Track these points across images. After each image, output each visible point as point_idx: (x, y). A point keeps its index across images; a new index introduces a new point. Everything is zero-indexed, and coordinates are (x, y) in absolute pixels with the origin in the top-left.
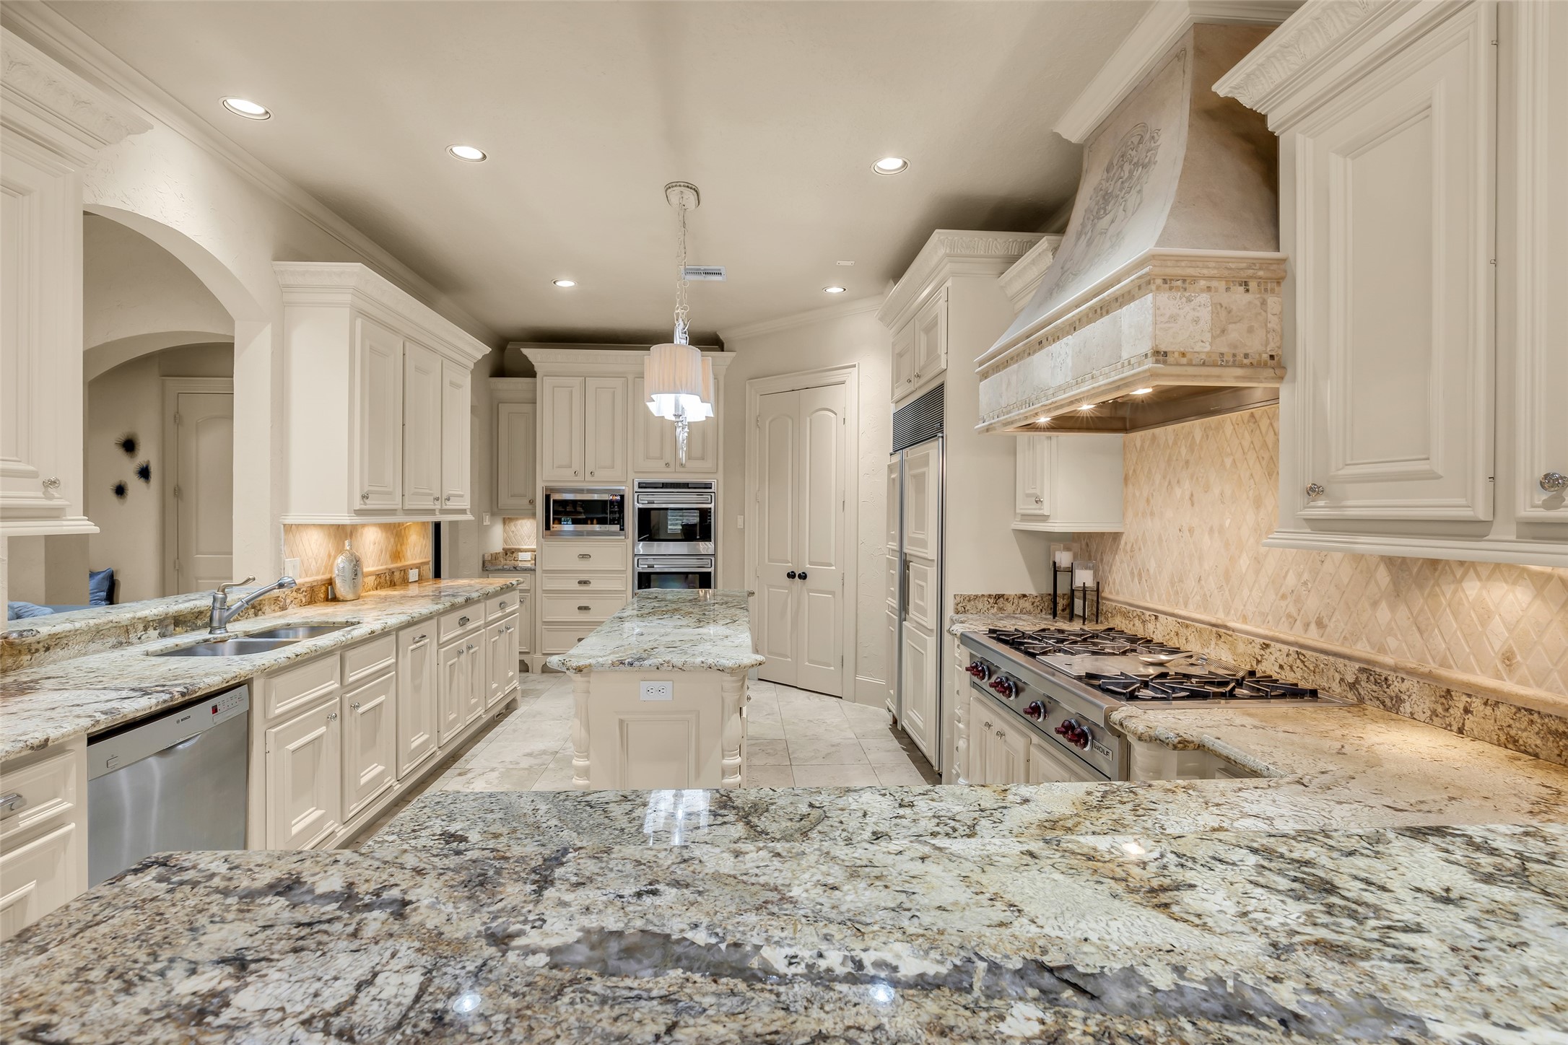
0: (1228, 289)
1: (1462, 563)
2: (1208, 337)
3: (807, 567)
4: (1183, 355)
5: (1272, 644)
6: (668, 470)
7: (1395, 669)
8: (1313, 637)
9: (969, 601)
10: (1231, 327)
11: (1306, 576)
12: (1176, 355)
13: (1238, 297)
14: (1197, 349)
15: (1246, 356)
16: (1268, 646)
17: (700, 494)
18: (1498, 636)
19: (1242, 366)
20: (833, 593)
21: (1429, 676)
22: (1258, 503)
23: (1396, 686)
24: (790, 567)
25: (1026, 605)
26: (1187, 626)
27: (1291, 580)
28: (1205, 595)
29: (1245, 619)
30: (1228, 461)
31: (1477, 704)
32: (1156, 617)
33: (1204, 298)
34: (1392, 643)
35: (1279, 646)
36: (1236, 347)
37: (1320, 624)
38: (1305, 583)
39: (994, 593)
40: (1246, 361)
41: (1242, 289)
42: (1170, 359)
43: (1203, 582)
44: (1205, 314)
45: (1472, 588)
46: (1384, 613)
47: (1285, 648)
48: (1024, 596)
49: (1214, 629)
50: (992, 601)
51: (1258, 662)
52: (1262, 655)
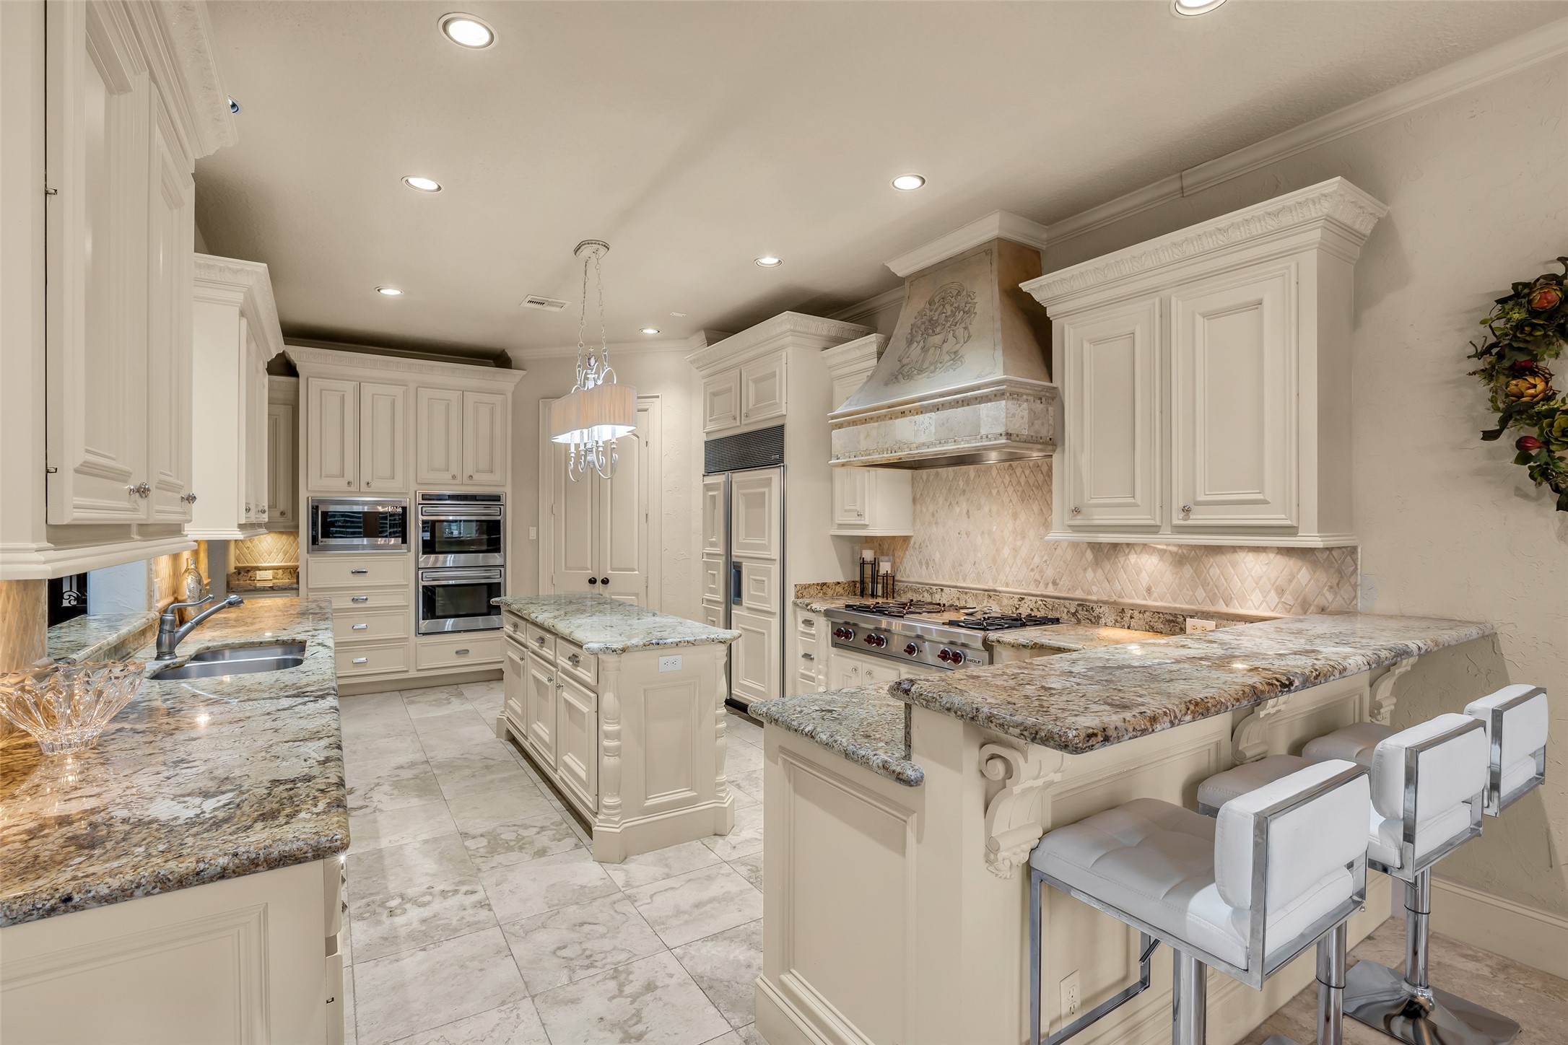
0: (1034, 401)
1: (1128, 545)
2: (1027, 426)
3: (609, 573)
4: (1017, 436)
5: (1026, 597)
6: (454, 482)
7: (1096, 602)
8: (1051, 591)
9: (805, 589)
10: (1036, 422)
11: (1045, 558)
12: (1015, 435)
13: (1039, 407)
14: (1023, 433)
15: (1041, 438)
16: (1023, 599)
17: (487, 507)
18: (1145, 579)
19: (1040, 443)
20: (637, 595)
21: (1115, 603)
22: (1015, 516)
23: (1098, 610)
24: (590, 573)
25: (839, 589)
26: (966, 593)
27: (1037, 560)
28: (979, 572)
29: (1007, 585)
30: (994, 492)
31: (1136, 613)
32: (942, 590)
33: (1025, 405)
34: (1095, 589)
35: (1030, 598)
36: (1037, 433)
37: (1055, 583)
38: (1046, 561)
39: (820, 582)
40: (1041, 441)
41: (1039, 401)
42: (1013, 438)
43: (977, 565)
44: (1026, 413)
45: (1133, 558)
46: (1090, 574)
47: (1034, 599)
48: (839, 583)
49: (986, 593)
50: (819, 588)
51: (1017, 609)
52: (1019, 605)
